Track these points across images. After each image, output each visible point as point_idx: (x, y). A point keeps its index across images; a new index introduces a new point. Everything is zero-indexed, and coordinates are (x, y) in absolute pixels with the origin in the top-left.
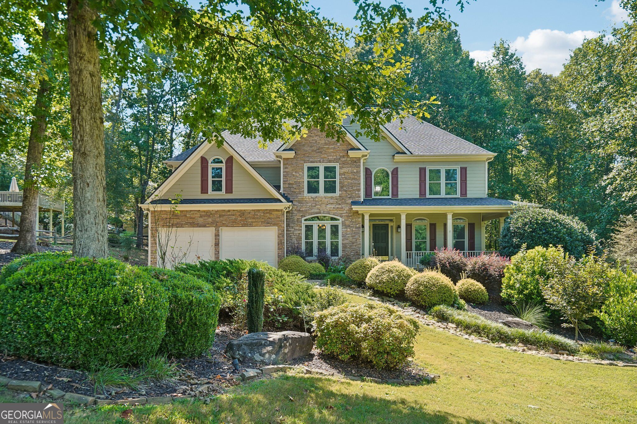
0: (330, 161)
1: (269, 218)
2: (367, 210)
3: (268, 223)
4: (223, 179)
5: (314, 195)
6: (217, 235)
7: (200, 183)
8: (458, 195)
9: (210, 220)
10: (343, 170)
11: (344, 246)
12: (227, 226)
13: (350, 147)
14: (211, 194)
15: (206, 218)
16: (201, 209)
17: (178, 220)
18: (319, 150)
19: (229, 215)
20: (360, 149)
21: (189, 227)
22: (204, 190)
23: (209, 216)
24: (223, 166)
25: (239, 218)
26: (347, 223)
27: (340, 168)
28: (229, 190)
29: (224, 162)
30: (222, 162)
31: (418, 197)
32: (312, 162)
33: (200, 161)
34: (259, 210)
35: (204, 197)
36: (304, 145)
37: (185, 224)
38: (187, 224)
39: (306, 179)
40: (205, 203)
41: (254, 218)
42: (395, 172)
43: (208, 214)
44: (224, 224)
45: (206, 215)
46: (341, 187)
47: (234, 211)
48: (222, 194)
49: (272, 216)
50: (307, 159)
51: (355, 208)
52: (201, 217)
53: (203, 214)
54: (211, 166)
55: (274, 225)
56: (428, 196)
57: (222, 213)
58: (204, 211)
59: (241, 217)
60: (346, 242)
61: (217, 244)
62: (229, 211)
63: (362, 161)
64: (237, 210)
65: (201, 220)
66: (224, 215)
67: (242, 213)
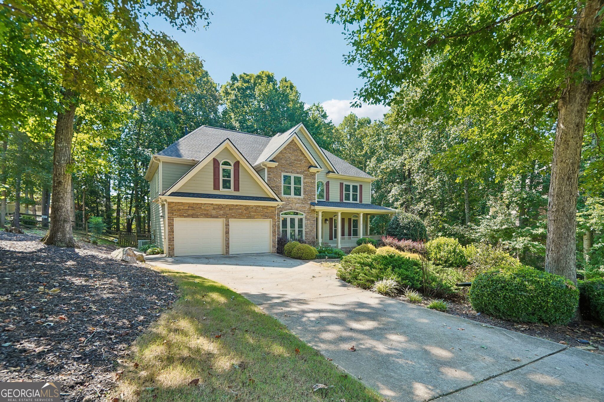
0: (298, 173)
1: (267, 213)
2: (320, 209)
3: (265, 216)
4: (232, 179)
5: (288, 196)
6: (227, 225)
7: (212, 180)
8: (358, 202)
9: (222, 212)
10: (306, 180)
11: (306, 232)
12: (235, 218)
13: (310, 165)
14: (223, 191)
15: (218, 210)
16: (214, 203)
17: (194, 212)
18: (291, 164)
19: (237, 209)
20: (317, 167)
21: (203, 217)
22: (216, 187)
23: (221, 209)
24: (231, 168)
25: (245, 212)
26: (308, 217)
27: (304, 178)
28: (237, 189)
29: (232, 164)
30: (230, 165)
31: (339, 201)
32: (286, 172)
33: (212, 162)
34: (259, 206)
35: (216, 192)
36: (281, 159)
37: (200, 215)
38: (201, 215)
39: (282, 185)
40: (219, 198)
41: (255, 212)
42: (328, 184)
43: (220, 207)
44: (233, 216)
45: (218, 208)
46: (305, 192)
47: (241, 205)
48: (231, 192)
49: (268, 211)
50: (283, 169)
51: (313, 207)
52: (214, 209)
53: (216, 207)
54: (222, 167)
55: (270, 218)
56: (344, 201)
57: (231, 207)
58: (217, 205)
59: (246, 210)
60: (307, 230)
61: (227, 233)
62: (237, 205)
63: (316, 175)
64: (243, 205)
65: (214, 212)
66: (233, 209)
67: (247, 208)
